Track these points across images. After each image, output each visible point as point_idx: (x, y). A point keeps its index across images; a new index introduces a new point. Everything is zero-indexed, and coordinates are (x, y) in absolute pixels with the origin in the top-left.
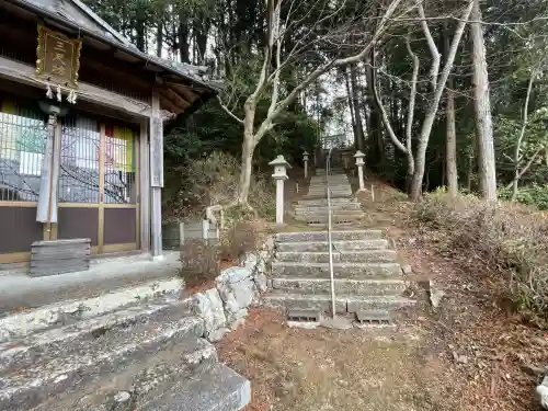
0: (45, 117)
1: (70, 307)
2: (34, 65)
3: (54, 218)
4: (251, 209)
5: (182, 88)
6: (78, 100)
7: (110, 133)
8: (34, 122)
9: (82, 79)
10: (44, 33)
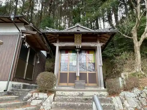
0: (76, 52)
1: (81, 93)
2: (74, 42)
3: (79, 75)
4: (143, 73)
5: (105, 35)
6: (81, 47)
7: (88, 53)
8: (74, 54)
9: (82, 42)
10: (76, 35)
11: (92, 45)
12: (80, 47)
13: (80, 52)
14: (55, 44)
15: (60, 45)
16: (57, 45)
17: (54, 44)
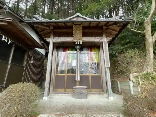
0: (76, 50)
2: (73, 36)
3: (79, 79)
7: (91, 51)
9: (83, 36)
10: (74, 27)
11: (96, 40)
12: (81, 43)
13: (81, 50)
14: (48, 40)
15: (55, 41)
16: (51, 40)
17: (46, 39)
